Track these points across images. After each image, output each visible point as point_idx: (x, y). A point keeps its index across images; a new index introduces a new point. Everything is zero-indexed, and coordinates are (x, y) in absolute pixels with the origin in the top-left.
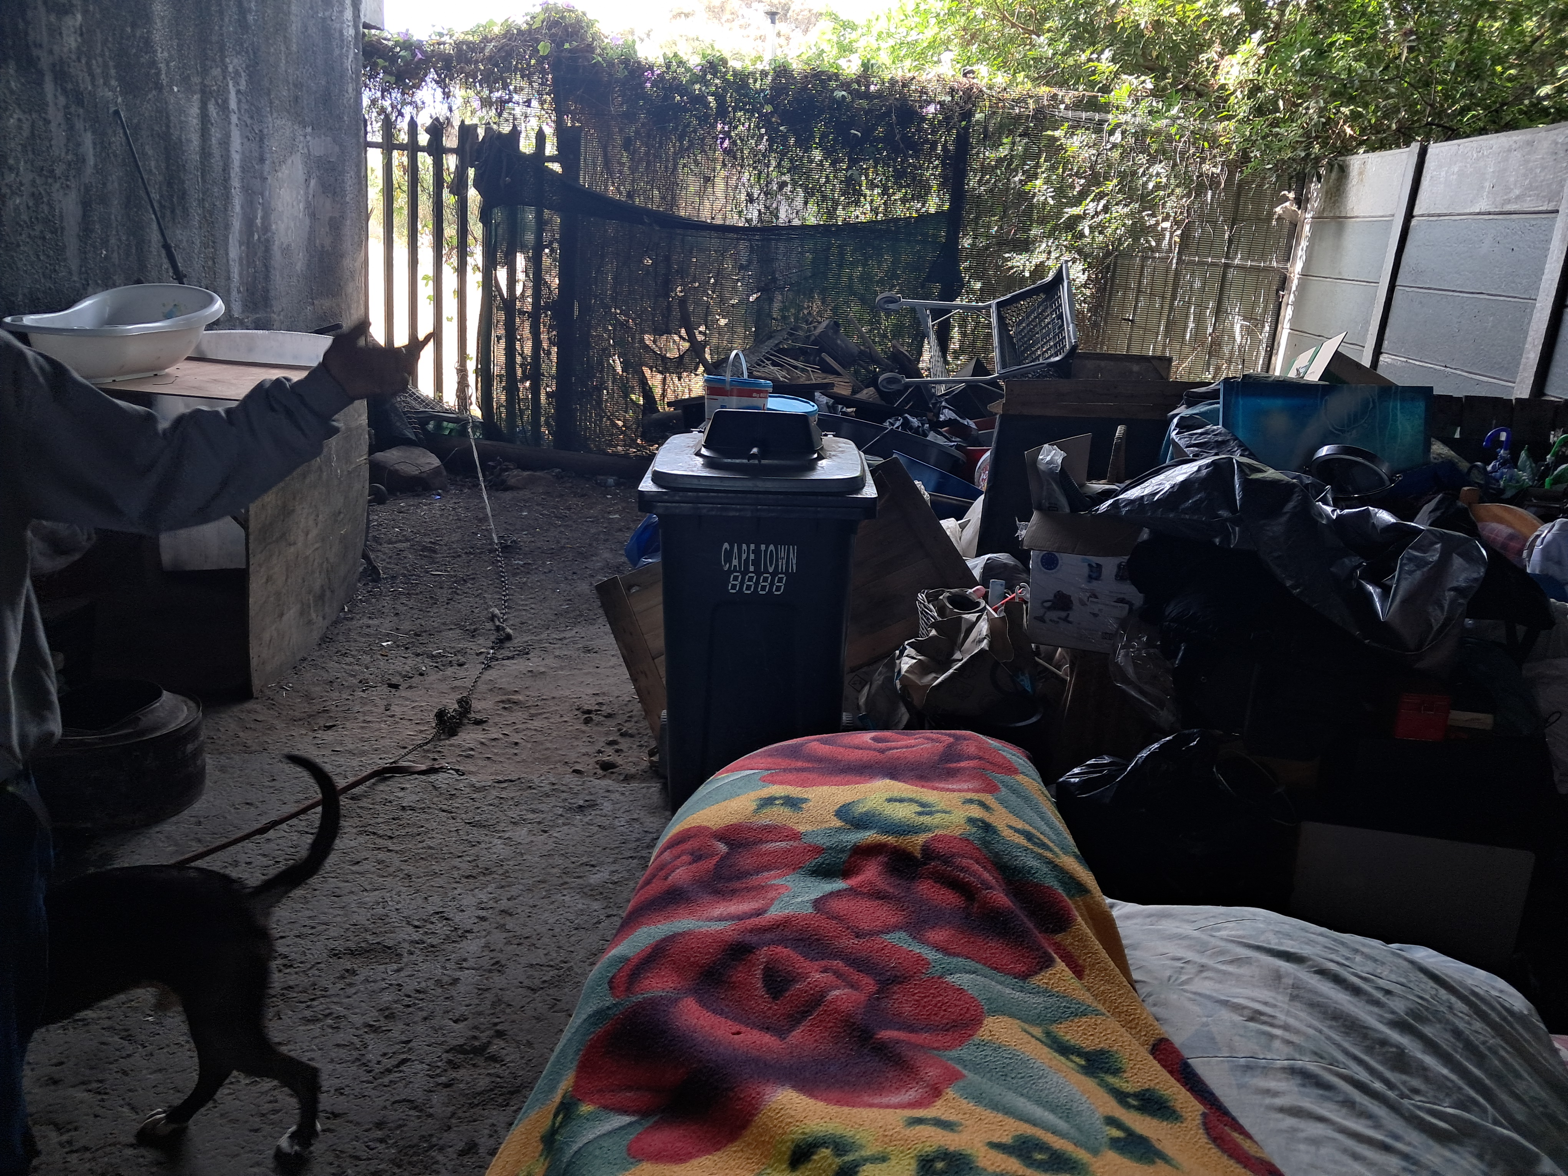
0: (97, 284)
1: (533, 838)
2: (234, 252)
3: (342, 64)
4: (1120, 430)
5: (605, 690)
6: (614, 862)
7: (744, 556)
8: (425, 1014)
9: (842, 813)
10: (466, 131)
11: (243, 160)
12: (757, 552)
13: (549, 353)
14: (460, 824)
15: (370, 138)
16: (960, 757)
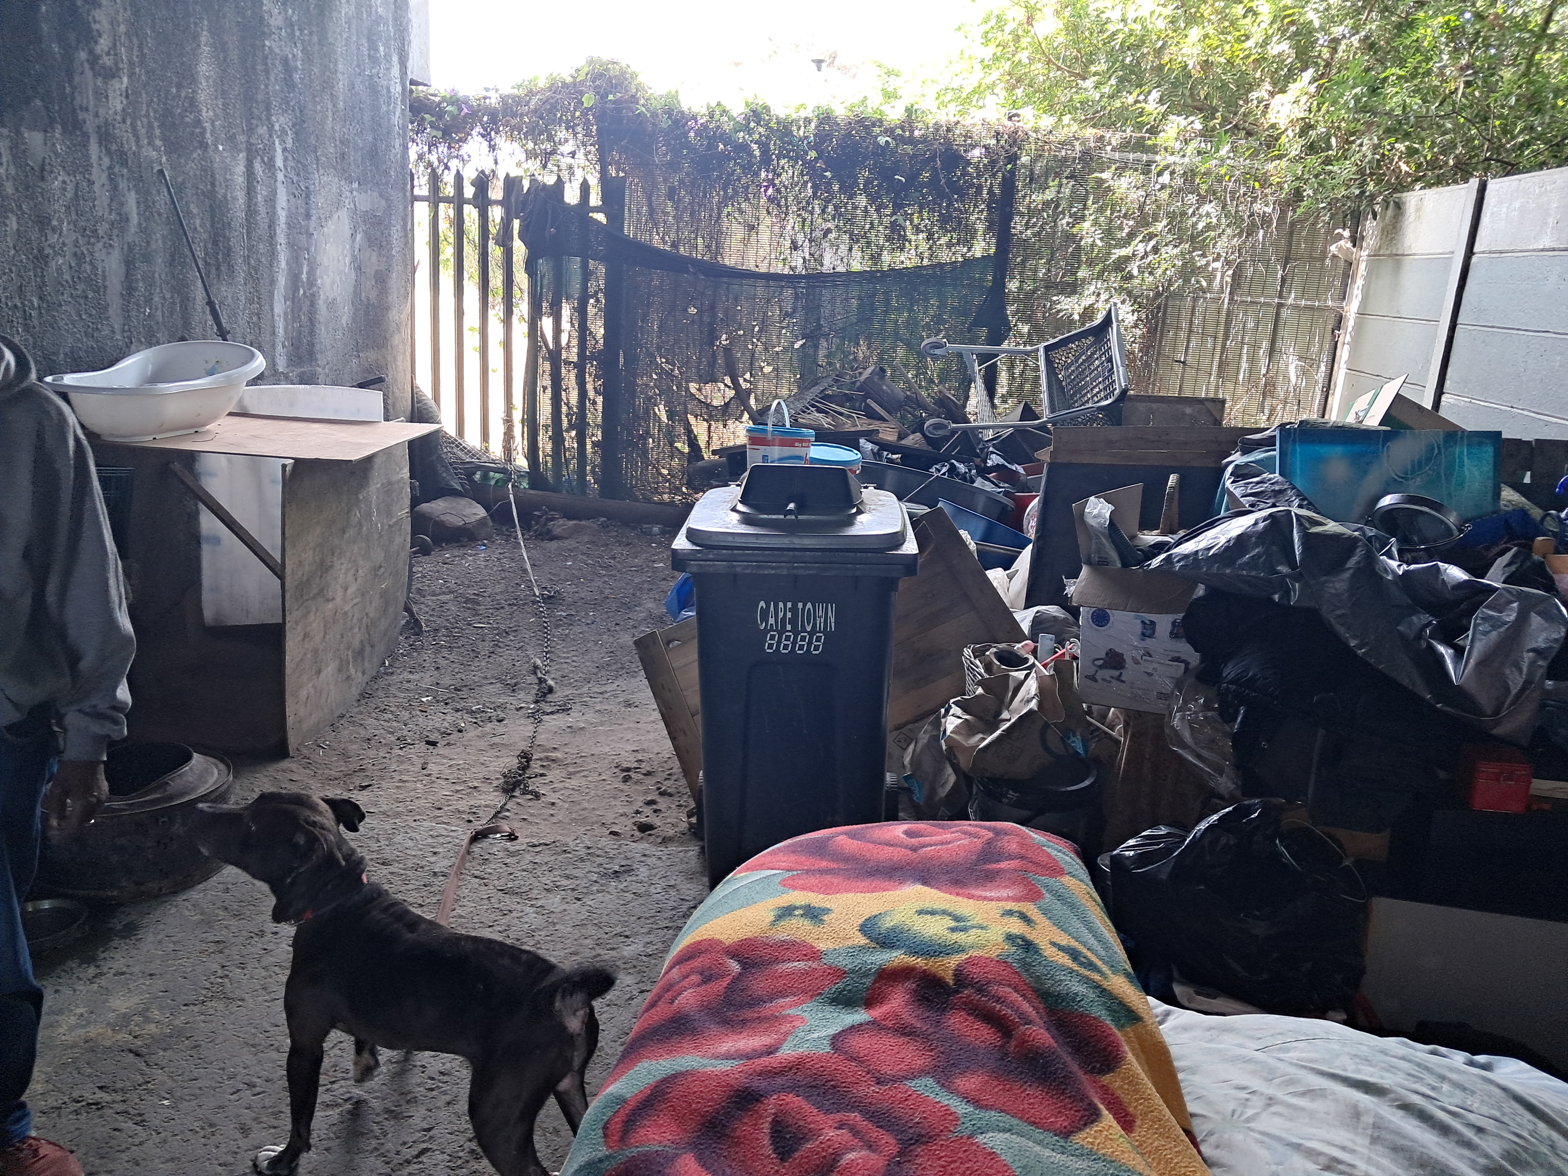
0: (141, 342)
1: (566, 906)
2: (279, 307)
3: (389, 120)
4: (1173, 479)
5: (645, 746)
6: (649, 933)
7: (781, 615)
8: (448, 1098)
9: (867, 927)
10: (511, 184)
11: (289, 217)
12: (794, 610)
13: (594, 403)
14: (492, 892)
15: (417, 192)
16: (1000, 856)
